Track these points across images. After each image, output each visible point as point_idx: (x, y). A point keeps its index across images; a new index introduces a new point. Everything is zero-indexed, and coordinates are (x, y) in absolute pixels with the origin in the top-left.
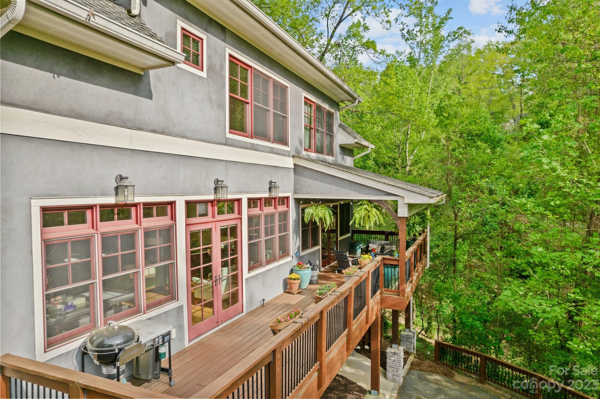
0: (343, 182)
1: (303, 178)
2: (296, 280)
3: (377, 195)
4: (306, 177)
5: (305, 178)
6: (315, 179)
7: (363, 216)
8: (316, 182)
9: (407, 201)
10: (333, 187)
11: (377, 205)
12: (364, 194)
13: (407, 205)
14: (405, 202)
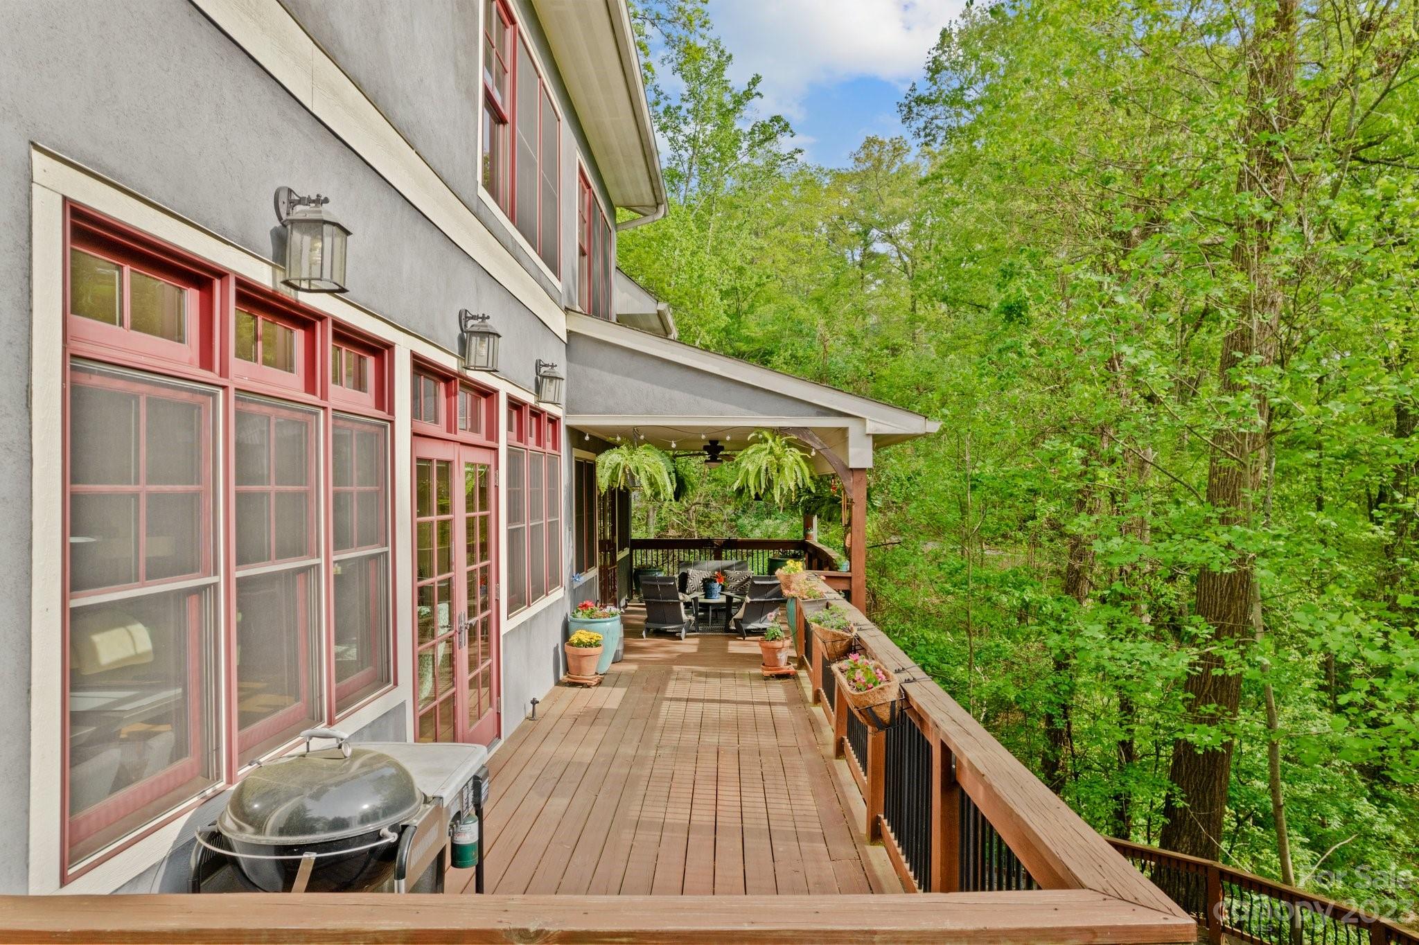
0: (707, 380)
1: (594, 373)
2: (590, 645)
3: (797, 415)
4: (601, 368)
5: (598, 371)
6: (628, 375)
7: (764, 468)
8: (630, 381)
9: (871, 428)
10: (677, 394)
11: (797, 439)
12: (763, 413)
13: (871, 438)
14: (868, 432)
